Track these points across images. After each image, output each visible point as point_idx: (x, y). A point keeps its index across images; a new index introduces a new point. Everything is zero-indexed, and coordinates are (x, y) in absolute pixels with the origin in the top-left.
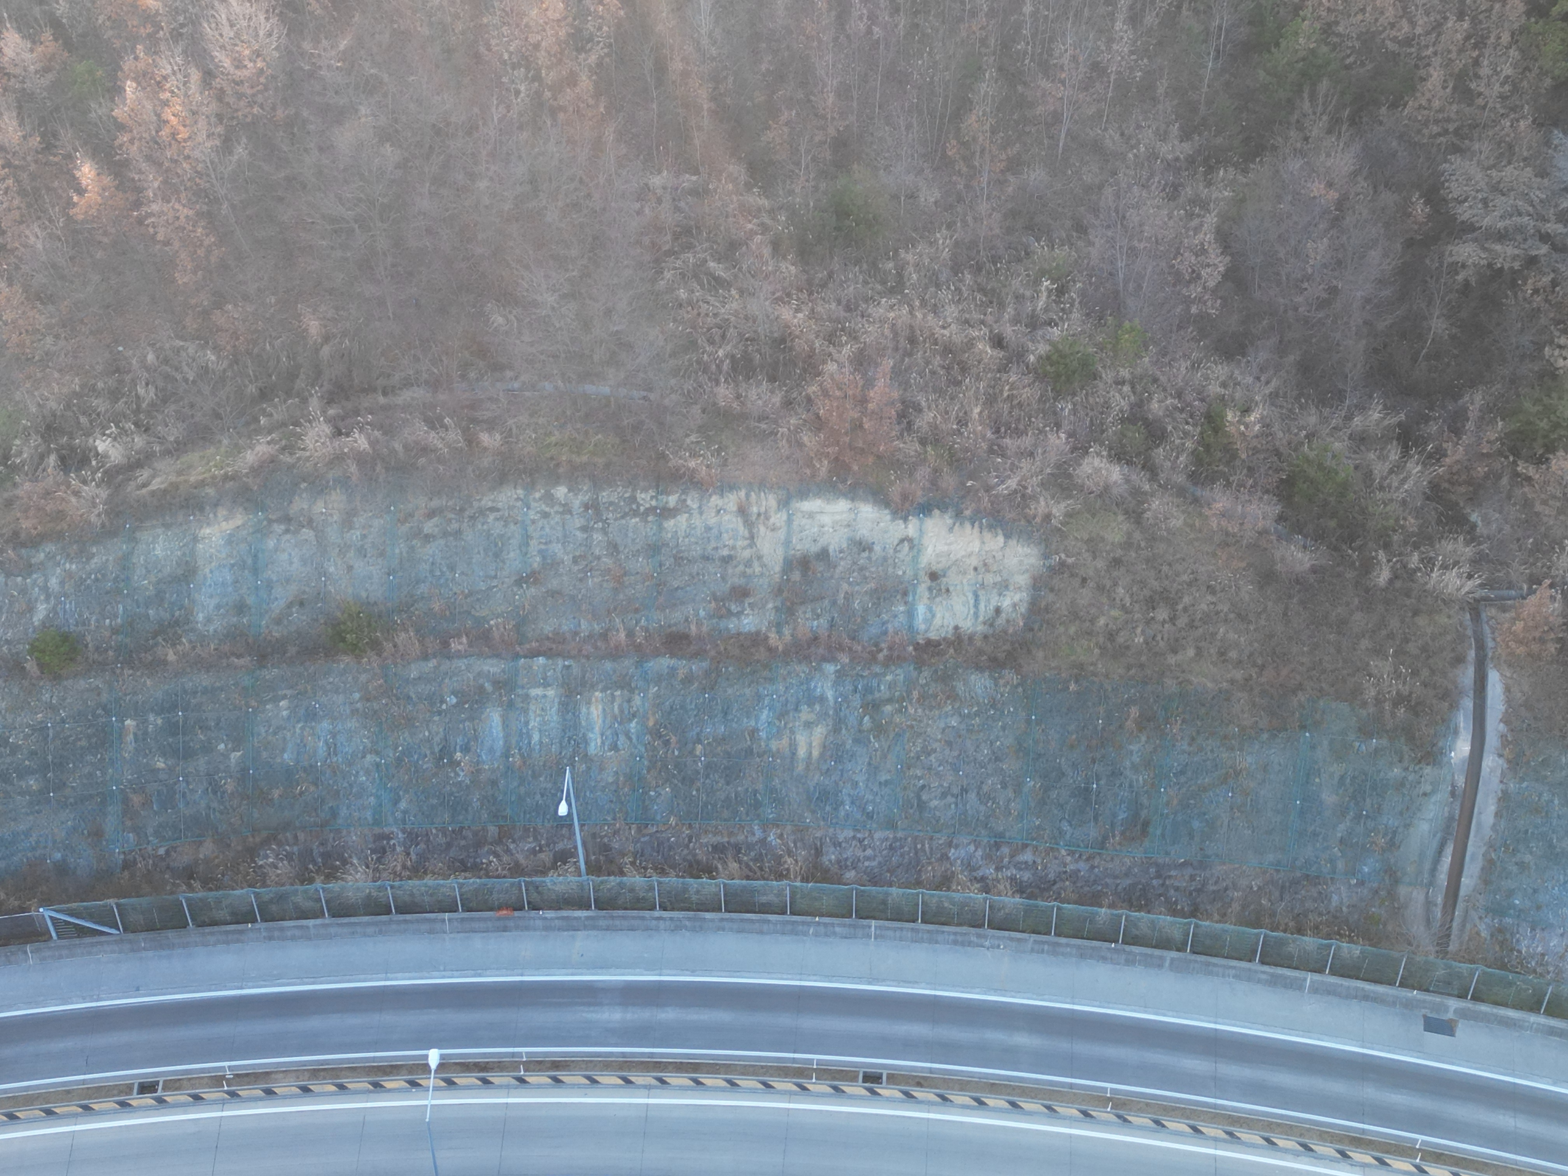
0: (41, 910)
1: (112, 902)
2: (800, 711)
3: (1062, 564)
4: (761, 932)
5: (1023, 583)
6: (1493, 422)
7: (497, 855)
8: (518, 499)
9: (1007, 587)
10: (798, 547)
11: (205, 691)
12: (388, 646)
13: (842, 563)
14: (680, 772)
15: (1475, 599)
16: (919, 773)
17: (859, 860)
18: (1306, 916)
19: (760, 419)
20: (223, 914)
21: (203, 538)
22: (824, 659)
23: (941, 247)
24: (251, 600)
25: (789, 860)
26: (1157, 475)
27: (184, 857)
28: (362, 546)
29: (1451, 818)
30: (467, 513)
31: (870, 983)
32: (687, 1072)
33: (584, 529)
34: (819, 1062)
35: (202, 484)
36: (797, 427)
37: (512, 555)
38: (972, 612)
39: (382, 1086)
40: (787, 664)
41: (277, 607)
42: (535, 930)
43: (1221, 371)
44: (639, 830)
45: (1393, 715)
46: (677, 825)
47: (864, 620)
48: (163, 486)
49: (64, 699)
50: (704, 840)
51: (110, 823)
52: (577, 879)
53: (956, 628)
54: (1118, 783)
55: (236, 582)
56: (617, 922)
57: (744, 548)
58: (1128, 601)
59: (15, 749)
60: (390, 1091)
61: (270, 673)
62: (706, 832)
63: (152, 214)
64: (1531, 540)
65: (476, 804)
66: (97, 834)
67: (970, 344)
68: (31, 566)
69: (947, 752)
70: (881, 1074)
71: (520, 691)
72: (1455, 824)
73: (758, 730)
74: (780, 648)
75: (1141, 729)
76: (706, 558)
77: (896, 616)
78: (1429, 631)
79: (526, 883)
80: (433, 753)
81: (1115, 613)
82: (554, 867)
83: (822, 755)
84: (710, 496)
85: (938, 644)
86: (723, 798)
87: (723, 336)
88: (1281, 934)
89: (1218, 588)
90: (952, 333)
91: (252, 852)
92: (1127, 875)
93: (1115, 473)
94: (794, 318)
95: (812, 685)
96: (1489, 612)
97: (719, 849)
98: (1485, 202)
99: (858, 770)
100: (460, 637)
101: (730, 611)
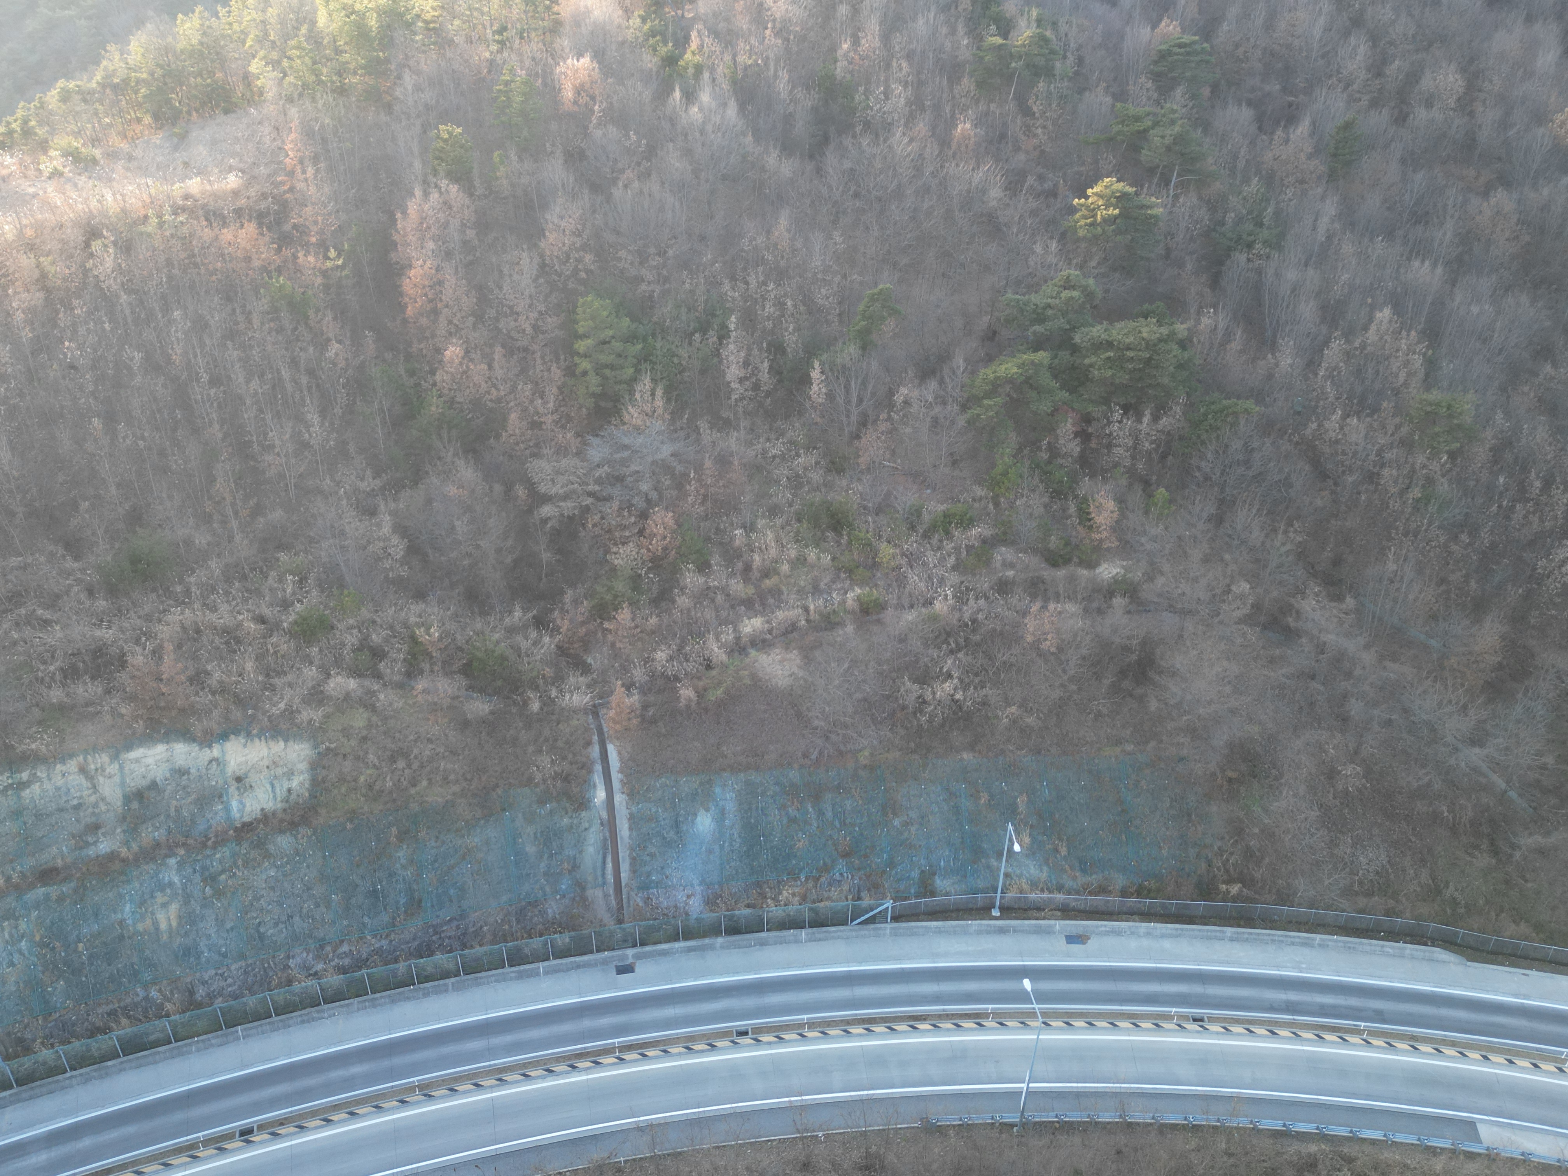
2: (156, 897)
3: (327, 749)
4: (152, 1063)
5: (303, 768)
6: (582, 602)
9: (293, 774)
10: (132, 784)
13: (169, 787)
14: (68, 967)
15: (593, 706)
16: (254, 914)
17: (223, 989)
18: (533, 926)
19: (87, 705)
22: (167, 856)
23: (213, 570)
25: (168, 1005)
26: (382, 678)
29: (605, 839)
34: (206, 1136)
36: (117, 704)
38: (271, 796)
40: (139, 867)
43: (416, 608)
44: (45, 1019)
45: (554, 786)
46: (75, 1006)
47: (193, 822)
50: (99, 1011)
53: (262, 810)
54: (394, 880)
56: (37, 1091)
57: (90, 796)
58: (376, 761)
62: (100, 1005)
64: (618, 664)
67: (239, 624)
69: (272, 894)
70: (253, 1128)
72: (609, 842)
73: (125, 920)
75: (401, 840)
76: (61, 810)
77: (216, 813)
78: (567, 730)
83: (179, 924)
84: (55, 766)
85: (251, 823)
86: (107, 976)
87: (52, 657)
88: (518, 942)
89: (434, 738)
90: (227, 621)
92: (414, 939)
93: (352, 684)
94: (106, 634)
95: (161, 876)
96: (602, 712)
97: (112, 1014)
98: (553, 480)
99: (209, 926)
101: (87, 842)
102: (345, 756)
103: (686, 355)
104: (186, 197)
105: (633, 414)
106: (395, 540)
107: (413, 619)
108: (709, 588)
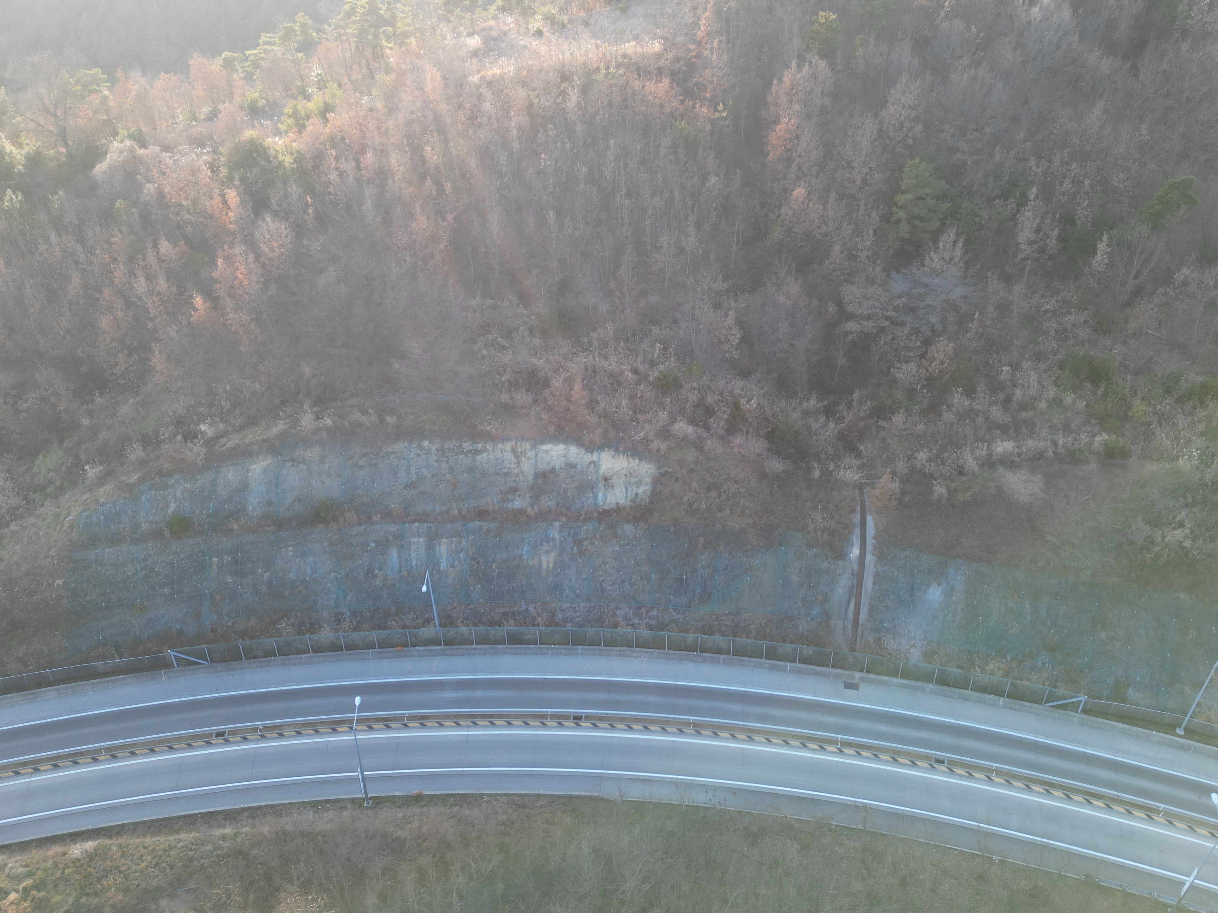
0: (170, 651)
1: (205, 647)
2: (543, 546)
3: (666, 472)
4: (526, 654)
6: (866, 402)
7: (395, 621)
8: (405, 448)
10: (541, 467)
11: (252, 543)
12: (341, 519)
13: (562, 474)
14: (485, 577)
15: (860, 483)
16: (601, 573)
17: (573, 618)
18: (787, 635)
19: (522, 408)
20: (260, 653)
21: (252, 470)
22: (554, 520)
24: (275, 499)
25: (539, 618)
26: (710, 430)
27: (241, 626)
28: (329, 472)
29: (852, 586)
30: (380, 455)
31: (578, 676)
32: (486, 719)
33: (437, 461)
34: (551, 712)
36: (539, 411)
37: (402, 474)
38: (624, 496)
40: (536, 523)
41: (288, 502)
42: (414, 657)
43: (741, 383)
44: (466, 607)
45: (822, 537)
46: (484, 603)
47: (573, 501)
48: (233, 446)
49: (183, 549)
50: (498, 611)
51: (205, 610)
52: (435, 630)
53: (617, 503)
54: (696, 575)
55: (268, 491)
56: (455, 652)
57: (515, 468)
58: (697, 488)
59: (158, 574)
60: (340, 732)
61: (284, 534)
62: (498, 607)
63: (229, 319)
64: (885, 456)
65: (385, 596)
66: (198, 615)
67: (622, 373)
68: (168, 485)
69: (614, 563)
70: (582, 716)
71: (406, 540)
72: (855, 589)
73: (523, 555)
74: (533, 515)
75: (705, 549)
76: (496, 474)
77: (588, 499)
78: (838, 497)
79: (410, 633)
80: (363, 571)
81: (692, 494)
82: (424, 626)
83: (554, 567)
84: (498, 444)
85: (608, 511)
86: (506, 589)
87: (505, 371)
88: (775, 643)
89: (739, 481)
90: (614, 368)
91: (274, 623)
92: (702, 620)
93: (690, 429)
94: (539, 362)
95: (549, 532)
96: (867, 489)
97: (505, 614)
98: (860, 303)
99: (572, 573)
100: (377, 514)
101: (508, 499)
102: (677, 479)
103: (987, 217)
104: (624, 56)
105: (934, 260)
106: (735, 330)
107: (737, 391)
108: (972, 410)
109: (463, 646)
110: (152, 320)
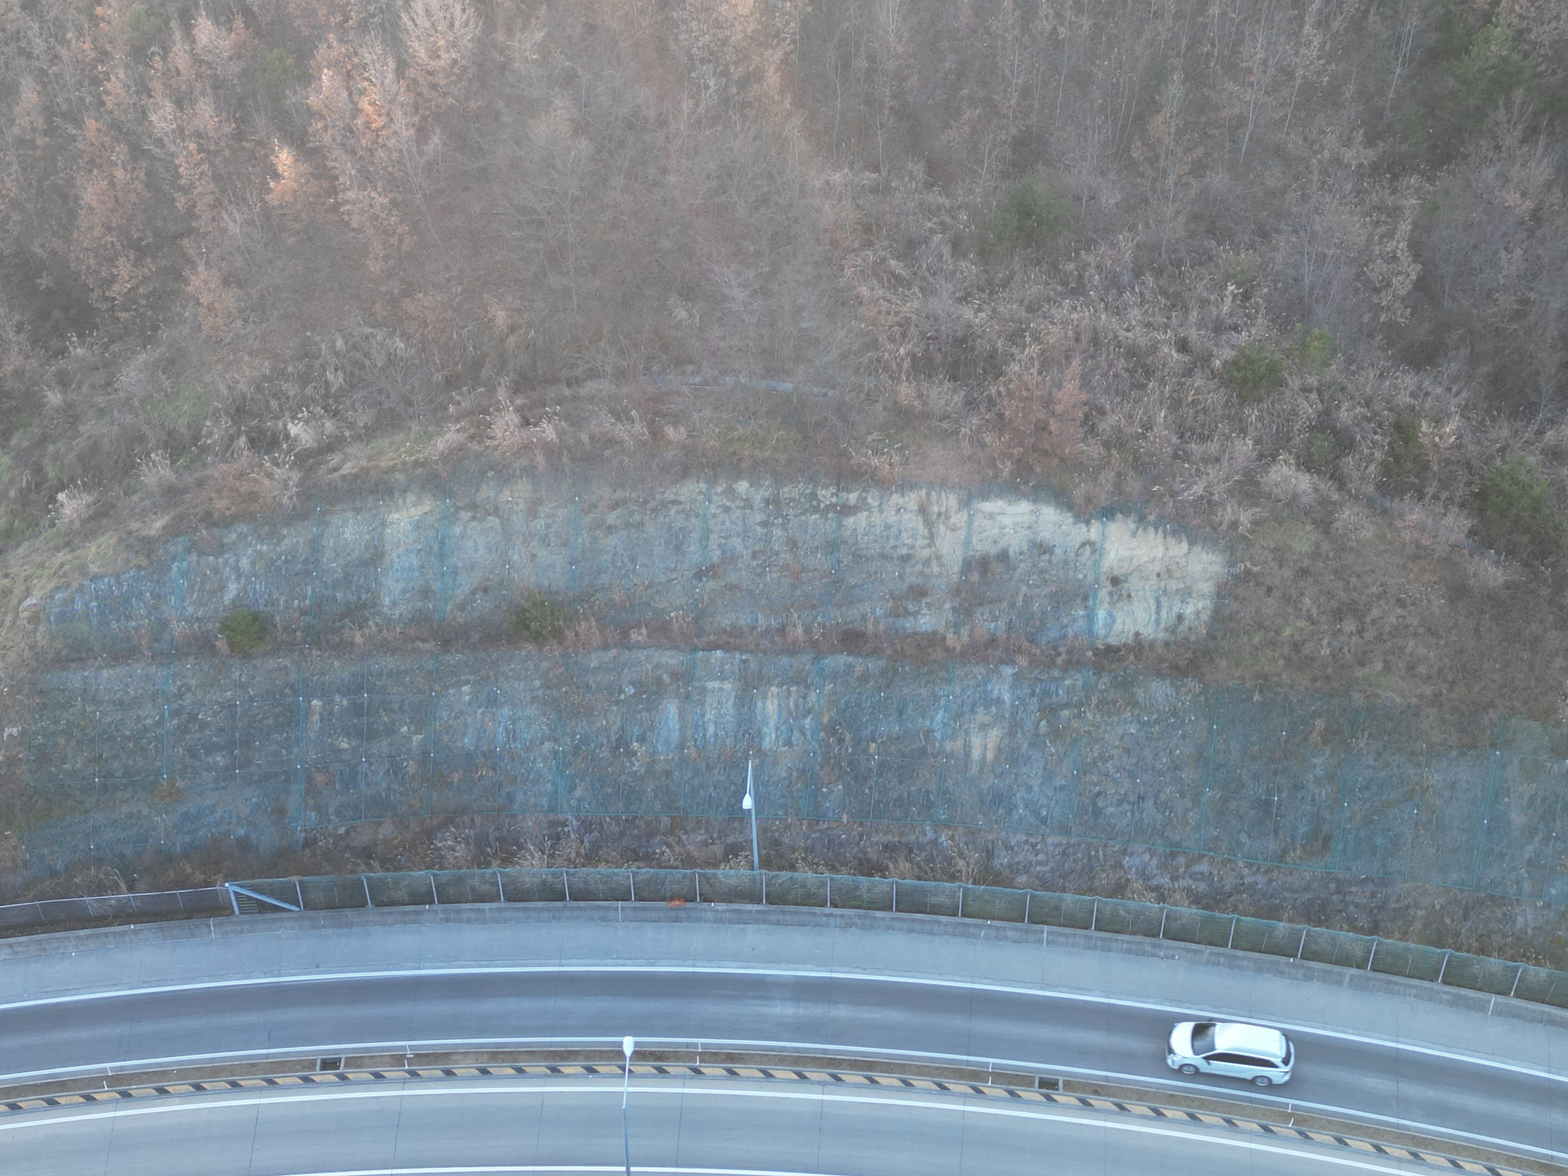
0: (227, 885)
1: (295, 879)
2: (976, 713)
3: (1248, 572)
4: (931, 933)
5: (1206, 590)
7: (669, 846)
8: (700, 493)
9: (1190, 594)
10: (979, 548)
11: (390, 674)
12: (570, 635)
13: (1022, 565)
14: (852, 770)
16: (1095, 779)
17: (1031, 864)
18: (1489, 937)
19: (942, 418)
20: (401, 894)
21: (392, 523)
22: (1002, 662)
23: (1123, 250)
24: (436, 586)
25: (961, 863)
26: (1345, 484)
27: (363, 837)
28: (546, 535)
30: (650, 505)
31: (1042, 989)
32: (862, 1070)
33: (765, 524)
34: (995, 1066)
35: (393, 469)
36: (979, 428)
37: (692, 548)
38: (1153, 619)
39: (559, 1071)
40: (965, 665)
41: (462, 593)
42: (706, 921)
43: (1409, 380)
44: (810, 826)
46: (848, 822)
47: (1043, 624)
48: (354, 471)
49: (253, 678)
50: (875, 839)
51: (293, 801)
52: (749, 872)
53: (1137, 634)
54: (1300, 795)
55: (422, 567)
56: (788, 917)
57: (923, 548)
58: (1314, 612)
59: (204, 726)
60: (567, 1076)
61: (454, 658)
62: (877, 830)
63: (346, 202)
65: (650, 794)
66: (281, 812)
67: (1154, 348)
68: (223, 545)
69: (1125, 758)
70: (1058, 1080)
71: (697, 684)
73: (933, 731)
74: (958, 650)
75: (1325, 743)
76: (884, 556)
77: (1074, 620)
79: (699, 874)
80: (609, 742)
81: (1301, 624)
82: (726, 860)
83: (997, 758)
84: (891, 495)
85: (1117, 650)
86: (895, 797)
87: (904, 335)
88: (1465, 954)
89: (1409, 601)
90: (1138, 336)
91: (429, 834)
92: (1306, 889)
93: (1304, 482)
94: (975, 318)
95: (990, 687)
97: (890, 848)
99: (1033, 773)
100: (639, 628)
101: (906, 610)
102: (1269, 590)
109: (805, 909)
110: (186, 190)
